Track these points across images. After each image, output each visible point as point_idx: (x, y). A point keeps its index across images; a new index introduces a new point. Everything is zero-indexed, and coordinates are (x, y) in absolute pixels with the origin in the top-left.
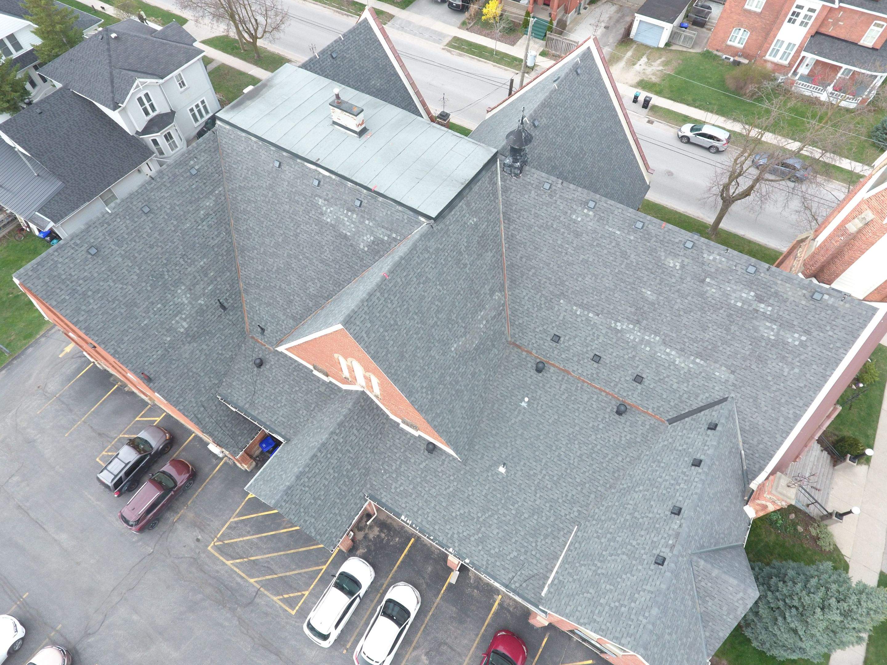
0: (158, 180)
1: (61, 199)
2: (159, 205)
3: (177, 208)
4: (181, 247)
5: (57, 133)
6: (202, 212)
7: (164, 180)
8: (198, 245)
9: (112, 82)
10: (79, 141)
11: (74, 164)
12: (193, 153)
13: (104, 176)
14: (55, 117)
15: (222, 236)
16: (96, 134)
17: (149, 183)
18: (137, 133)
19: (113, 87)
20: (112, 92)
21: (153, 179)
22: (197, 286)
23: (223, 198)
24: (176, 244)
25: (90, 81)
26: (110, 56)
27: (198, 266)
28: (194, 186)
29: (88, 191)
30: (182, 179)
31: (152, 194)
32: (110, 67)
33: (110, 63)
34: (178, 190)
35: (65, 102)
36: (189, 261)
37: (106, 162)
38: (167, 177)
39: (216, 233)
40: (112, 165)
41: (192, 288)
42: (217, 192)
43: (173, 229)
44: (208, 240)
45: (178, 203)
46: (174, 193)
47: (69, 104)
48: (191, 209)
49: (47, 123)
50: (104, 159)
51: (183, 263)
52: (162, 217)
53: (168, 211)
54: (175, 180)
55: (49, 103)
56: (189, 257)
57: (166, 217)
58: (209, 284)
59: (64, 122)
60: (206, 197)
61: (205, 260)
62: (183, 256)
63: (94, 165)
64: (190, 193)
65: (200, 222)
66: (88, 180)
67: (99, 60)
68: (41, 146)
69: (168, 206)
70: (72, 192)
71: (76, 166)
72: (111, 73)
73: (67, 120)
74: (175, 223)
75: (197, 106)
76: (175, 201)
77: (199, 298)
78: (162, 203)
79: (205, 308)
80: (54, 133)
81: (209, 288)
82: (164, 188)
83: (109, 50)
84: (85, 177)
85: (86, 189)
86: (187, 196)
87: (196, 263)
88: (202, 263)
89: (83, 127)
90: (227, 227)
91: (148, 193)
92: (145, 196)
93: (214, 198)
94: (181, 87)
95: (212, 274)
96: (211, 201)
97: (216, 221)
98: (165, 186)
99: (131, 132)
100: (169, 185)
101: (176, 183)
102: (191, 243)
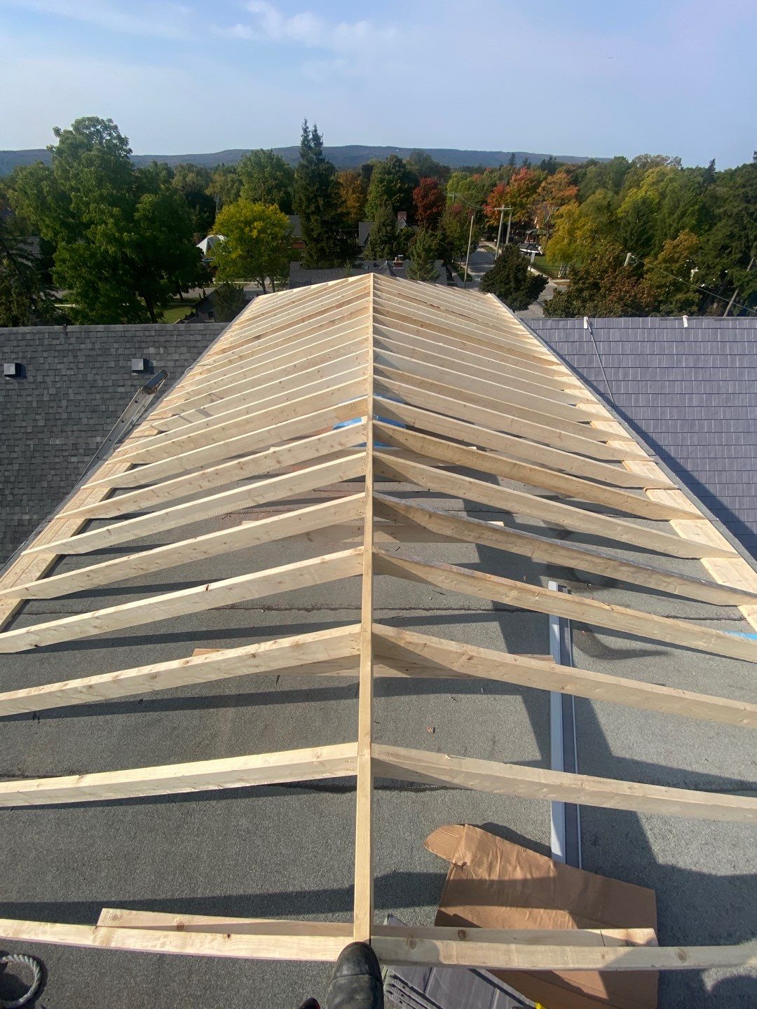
0: (73, 340)
2: (39, 379)
3: (64, 403)
4: (16, 467)
7: (83, 346)
8: (45, 484)
12: (168, 338)
24: (15, 455)
27: (16, 517)
28: (122, 390)
30: (112, 364)
31: (45, 354)
34: (90, 377)
38: (90, 346)
43: (30, 430)
45: (72, 396)
46: (80, 377)
48: (85, 421)
52: (29, 399)
53: (46, 398)
54: (101, 359)
56: (16, 491)
64: (106, 396)
69: (52, 391)
74: (41, 423)
76: (70, 391)
78: (48, 379)
82: (71, 359)
86: (98, 396)
87: (17, 509)
88: (27, 517)
98: (75, 357)
100: (82, 359)
101: (97, 365)
102: (39, 472)
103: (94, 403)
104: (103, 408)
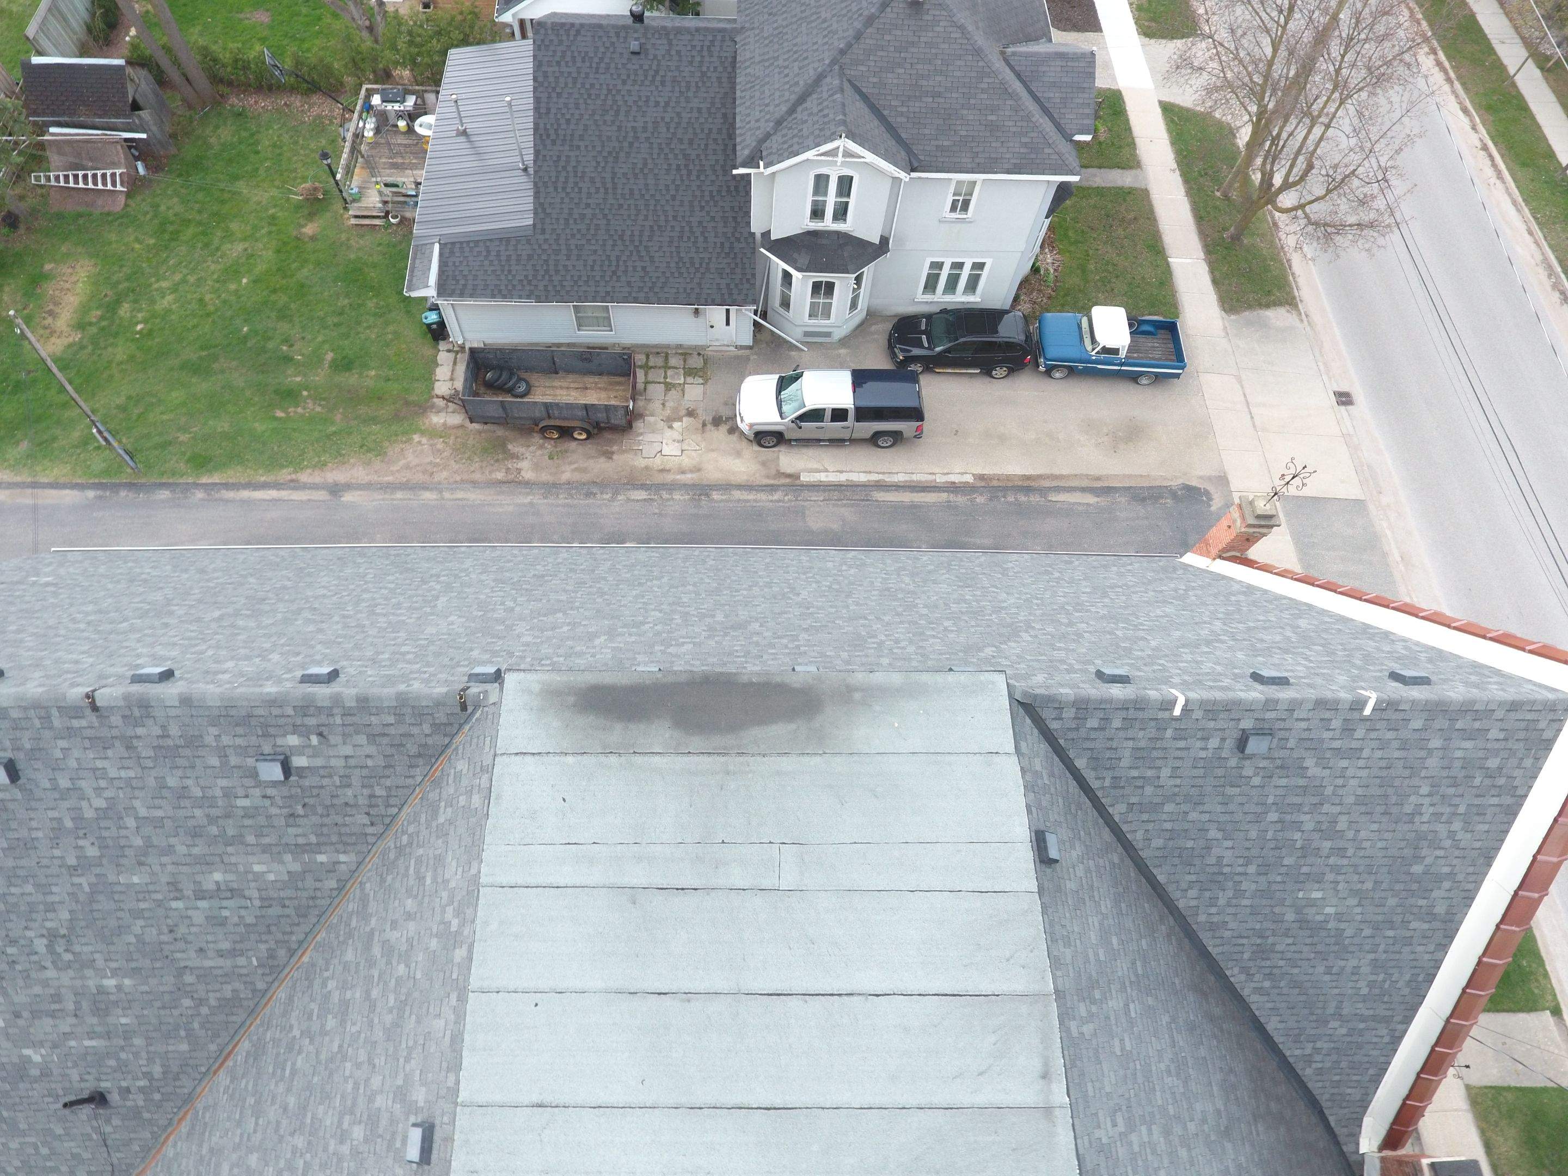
0: (116, 720)
1: (498, 255)
2: (64, 783)
3: (131, 822)
4: (64, 915)
5: (622, 117)
6: (218, 876)
7: (140, 731)
8: (131, 939)
9: (802, 99)
10: (645, 164)
11: (588, 205)
12: (326, 718)
13: (614, 273)
14: (653, 81)
15: (241, 961)
16: (689, 173)
17: (72, 711)
18: (766, 234)
19: (792, 111)
20: (779, 123)
21: (95, 708)
22: (48, 1022)
23: (333, 884)
24: (54, 898)
25: (777, 58)
26: (858, 36)
27: (90, 983)
28: (241, 802)
29: (556, 279)
30: (215, 761)
31: (63, 743)
32: (834, 62)
33: (842, 52)
34: (172, 782)
35: (701, 62)
36: (68, 957)
37: (647, 248)
38: (157, 731)
39: (225, 945)
40: (652, 259)
41: (26, 1014)
42: (322, 858)
43: (72, 861)
44: (180, 945)
45: (143, 812)
46: (151, 782)
47: (704, 74)
48: (181, 849)
49: (624, 82)
50: (650, 238)
51: (42, 950)
52: (53, 814)
53: (89, 814)
54: (186, 753)
55: (670, 44)
56: (77, 948)
57: (69, 824)
58: (91, 1035)
59: (657, 104)
60: (266, 849)
61: (127, 982)
62: (52, 936)
63: (622, 236)
64: (215, 812)
65: (189, 893)
66: (579, 257)
67: (834, 26)
68: (568, 121)
69: (100, 803)
70: (530, 257)
71: (588, 212)
72: (820, 78)
73: (667, 104)
74: (92, 852)
75: (959, 266)
76: (137, 803)
77: (34, 1045)
78: (83, 784)
79: (35, 1072)
80: (617, 115)
81: (87, 1043)
82: (122, 751)
83: (870, 20)
84: (580, 248)
85: (557, 271)
86: (198, 812)
87: (89, 973)
88: (110, 982)
89: (681, 141)
90: (282, 953)
91: (47, 734)
92: (27, 734)
93: (296, 867)
94: (953, 208)
95: (124, 1020)
96: (276, 867)
97: (250, 920)
98: (129, 748)
99: (757, 227)
100: (146, 752)
101: (180, 762)
102: (113, 923)
103: (191, 823)
104: (214, 830)
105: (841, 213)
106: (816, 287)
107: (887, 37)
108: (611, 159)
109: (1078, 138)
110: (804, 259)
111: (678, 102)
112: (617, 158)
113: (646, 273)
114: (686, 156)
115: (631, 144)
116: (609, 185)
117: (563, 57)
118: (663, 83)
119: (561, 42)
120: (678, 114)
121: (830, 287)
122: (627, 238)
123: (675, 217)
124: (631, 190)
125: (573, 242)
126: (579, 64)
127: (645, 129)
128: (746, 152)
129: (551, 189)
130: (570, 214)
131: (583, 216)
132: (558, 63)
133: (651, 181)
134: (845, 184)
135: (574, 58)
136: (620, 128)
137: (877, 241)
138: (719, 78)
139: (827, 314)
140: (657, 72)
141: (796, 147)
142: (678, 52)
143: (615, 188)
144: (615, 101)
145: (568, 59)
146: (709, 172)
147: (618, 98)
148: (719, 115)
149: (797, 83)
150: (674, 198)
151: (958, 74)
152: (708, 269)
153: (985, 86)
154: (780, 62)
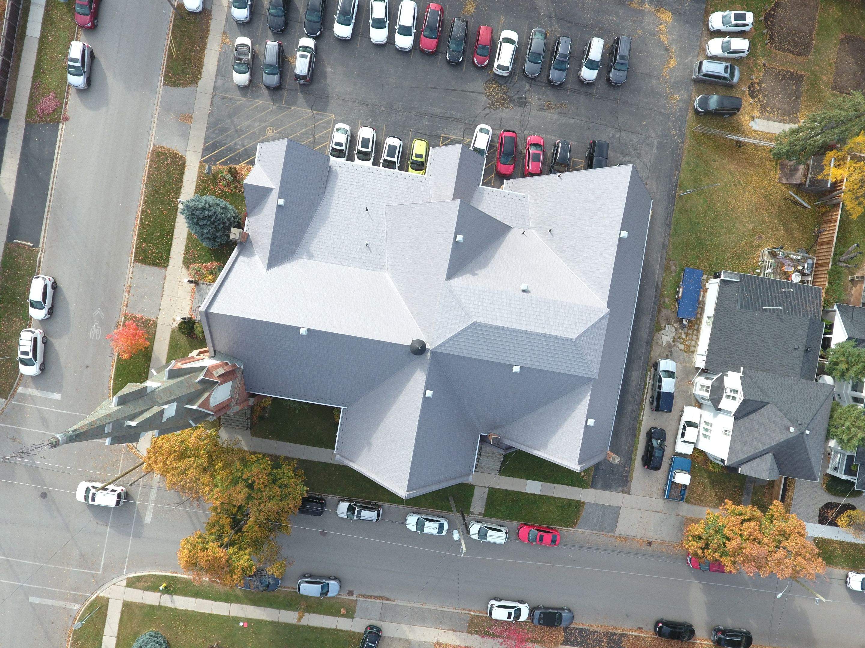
1: (732, 298)
5: (773, 339)
9: (762, 391)
10: (755, 344)
11: (744, 325)
14: (784, 351)
16: (751, 356)
18: (725, 375)
19: (759, 387)
20: (756, 383)
25: (781, 387)
26: (780, 410)
32: (773, 401)
33: (776, 405)
37: (727, 340)
40: (724, 341)
47: (784, 366)
49: (785, 342)
50: (731, 342)
55: (797, 358)
59: (776, 351)
63: (732, 333)
66: (728, 321)
67: (786, 405)
68: (773, 324)
71: (742, 325)
72: (768, 396)
73: (775, 354)
80: (774, 338)
83: (786, 415)
84: (731, 321)
85: (724, 314)
89: (762, 356)
94: (724, 430)
99: (730, 373)
105: (728, 397)
106: (708, 387)
107: (779, 419)
108: (759, 334)
109: (740, 469)
110: (716, 384)
111: (775, 357)
112: (759, 336)
113: (720, 339)
114: (757, 356)
115: (763, 341)
116: (750, 332)
117: (796, 325)
118: (782, 353)
119: (802, 325)
120: (771, 356)
121: (707, 391)
122: (732, 335)
123: (737, 350)
124: (747, 339)
125: (733, 320)
126: (793, 329)
127: (768, 346)
128: (748, 372)
129: (751, 315)
130: (742, 320)
131: (741, 323)
132: (794, 323)
133: (750, 345)
134: (734, 398)
135: (795, 328)
136: (769, 338)
137: (720, 407)
138: (782, 370)
139: (701, 390)
140: (787, 352)
141: (744, 385)
142: (793, 360)
143: (749, 334)
144: (778, 338)
145: (796, 327)
146: (750, 362)
147: (779, 339)
148: (769, 368)
149: (768, 390)
150: (743, 351)
151: (764, 437)
152: (718, 357)
153: (759, 444)
154: (779, 387)
